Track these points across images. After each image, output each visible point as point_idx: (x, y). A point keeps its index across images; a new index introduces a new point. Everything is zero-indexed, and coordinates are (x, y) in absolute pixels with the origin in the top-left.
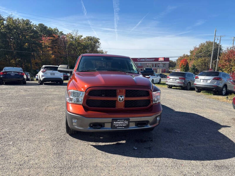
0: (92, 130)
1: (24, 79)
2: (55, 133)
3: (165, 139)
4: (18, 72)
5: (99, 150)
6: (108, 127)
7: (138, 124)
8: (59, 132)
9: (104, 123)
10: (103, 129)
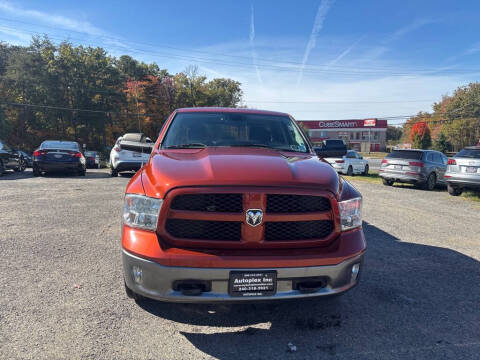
0: (181, 298)
1: (81, 165)
2: (103, 295)
3: (373, 320)
4: (68, 151)
5: (197, 350)
6: (219, 292)
7: (301, 284)
8: (115, 292)
9: (210, 282)
10: (208, 295)
